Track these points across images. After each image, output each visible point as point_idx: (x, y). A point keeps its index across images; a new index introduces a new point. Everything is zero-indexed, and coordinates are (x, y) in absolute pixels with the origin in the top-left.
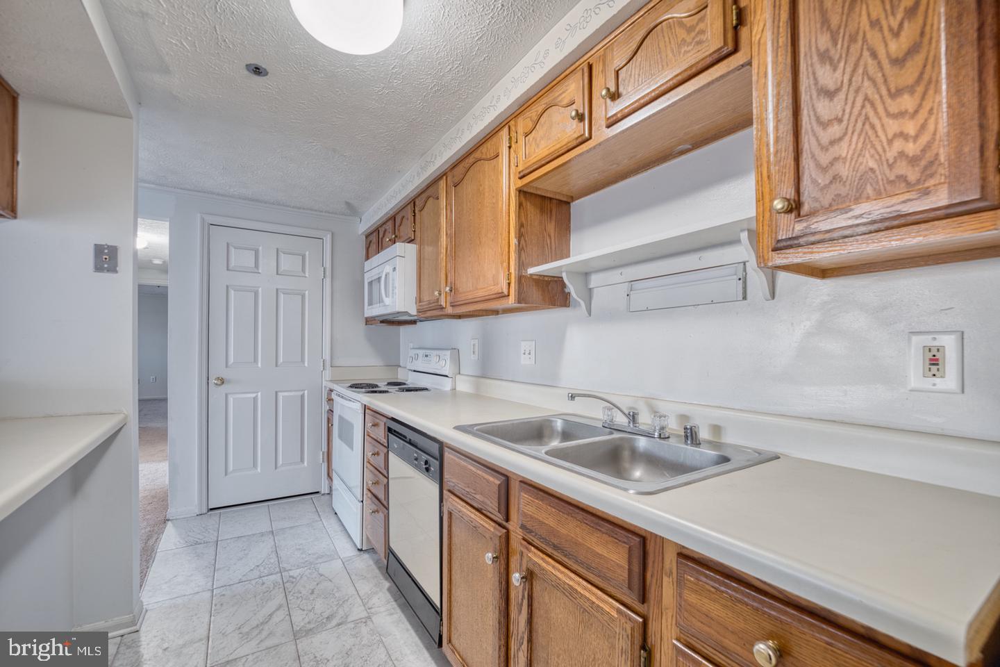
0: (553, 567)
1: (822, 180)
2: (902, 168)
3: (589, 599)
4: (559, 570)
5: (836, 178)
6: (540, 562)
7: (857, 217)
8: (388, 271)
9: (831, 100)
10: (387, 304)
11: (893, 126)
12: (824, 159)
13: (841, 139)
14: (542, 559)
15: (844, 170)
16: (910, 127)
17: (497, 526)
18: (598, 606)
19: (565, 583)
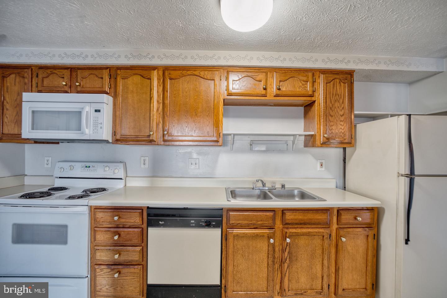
0: (300, 230)
1: (330, 132)
2: (341, 134)
3: (315, 232)
4: (303, 230)
5: (332, 132)
6: (295, 231)
7: (336, 141)
8: (87, 110)
9: (332, 117)
10: (87, 133)
11: (340, 126)
12: (330, 128)
13: (333, 125)
14: (295, 230)
15: (333, 131)
16: (343, 128)
17: (269, 229)
18: (319, 232)
19: (306, 232)
